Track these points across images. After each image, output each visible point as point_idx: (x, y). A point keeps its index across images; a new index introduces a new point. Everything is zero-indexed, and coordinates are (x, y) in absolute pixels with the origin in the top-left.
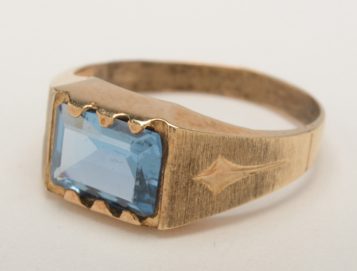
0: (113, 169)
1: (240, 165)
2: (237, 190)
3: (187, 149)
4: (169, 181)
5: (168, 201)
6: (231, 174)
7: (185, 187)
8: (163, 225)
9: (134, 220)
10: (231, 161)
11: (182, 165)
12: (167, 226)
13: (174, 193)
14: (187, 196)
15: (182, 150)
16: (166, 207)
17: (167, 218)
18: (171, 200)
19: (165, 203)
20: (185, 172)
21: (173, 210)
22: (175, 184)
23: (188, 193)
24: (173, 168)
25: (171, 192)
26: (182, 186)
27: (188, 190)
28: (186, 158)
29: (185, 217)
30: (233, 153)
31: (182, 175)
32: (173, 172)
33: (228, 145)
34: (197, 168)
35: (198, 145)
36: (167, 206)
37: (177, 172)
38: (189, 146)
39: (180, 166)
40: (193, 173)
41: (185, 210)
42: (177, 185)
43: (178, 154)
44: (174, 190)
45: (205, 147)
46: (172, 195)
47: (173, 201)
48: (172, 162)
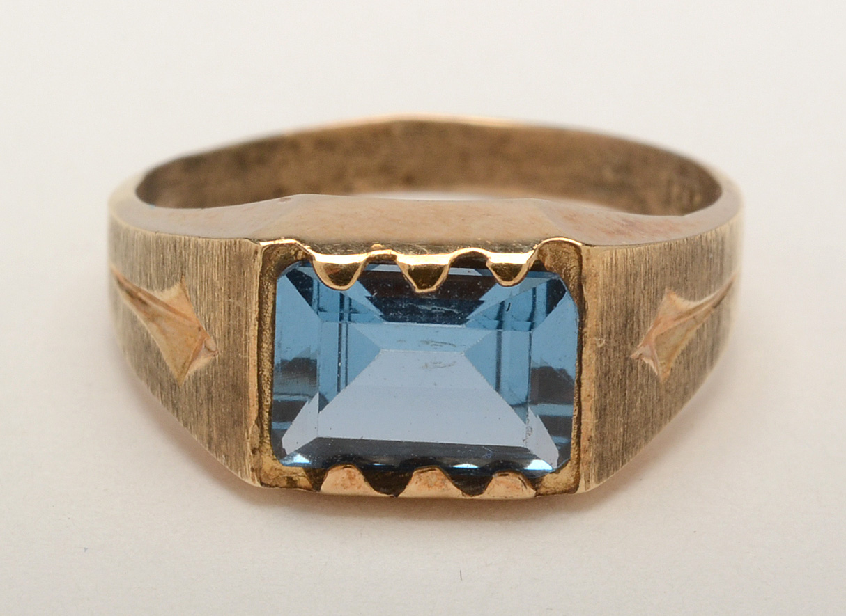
0: (435, 385)
1: (694, 300)
2: (691, 359)
3: (619, 291)
4: (594, 375)
5: (595, 422)
6: (676, 328)
7: (621, 379)
8: (589, 481)
9: (524, 489)
10: (682, 297)
11: (613, 330)
12: (595, 480)
13: (603, 400)
14: (626, 399)
15: (612, 296)
16: (591, 437)
17: (595, 461)
18: (600, 417)
19: (590, 427)
20: (619, 346)
21: (603, 439)
22: (605, 375)
23: (627, 392)
24: (600, 342)
25: (598, 400)
26: (615, 379)
27: (626, 383)
28: (618, 312)
29: (623, 449)
30: (684, 275)
31: (614, 355)
32: (601, 352)
33: (677, 262)
34: (637, 330)
35: (636, 275)
36: (593, 435)
37: (607, 351)
38: (623, 281)
39: (610, 334)
40: (632, 344)
41: (622, 434)
42: (609, 378)
43: (605, 307)
44: (603, 392)
45: (647, 277)
46: (601, 405)
47: (603, 420)
48: (597, 330)
